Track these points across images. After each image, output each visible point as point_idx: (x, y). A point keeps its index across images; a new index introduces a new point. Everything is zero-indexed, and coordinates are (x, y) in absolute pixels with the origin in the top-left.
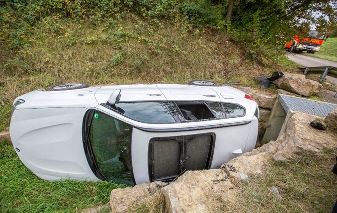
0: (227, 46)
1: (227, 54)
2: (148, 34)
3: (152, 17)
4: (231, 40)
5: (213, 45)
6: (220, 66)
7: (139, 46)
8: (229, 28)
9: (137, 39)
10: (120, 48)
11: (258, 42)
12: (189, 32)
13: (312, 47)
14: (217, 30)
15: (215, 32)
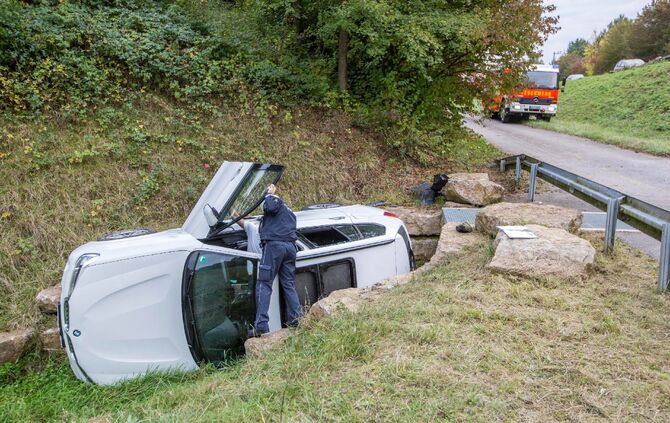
0: (350, 137)
1: (353, 154)
2: (193, 133)
3: (195, 98)
4: (354, 126)
5: (323, 138)
6: (343, 177)
7: (182, 157)
8: (346, 103)
9: (176, 144)
10: (146, 167)
11: (404, 123)
12: (272, 118)
13: (542, 107)
14: (324, 110)
15: (321, 112)
